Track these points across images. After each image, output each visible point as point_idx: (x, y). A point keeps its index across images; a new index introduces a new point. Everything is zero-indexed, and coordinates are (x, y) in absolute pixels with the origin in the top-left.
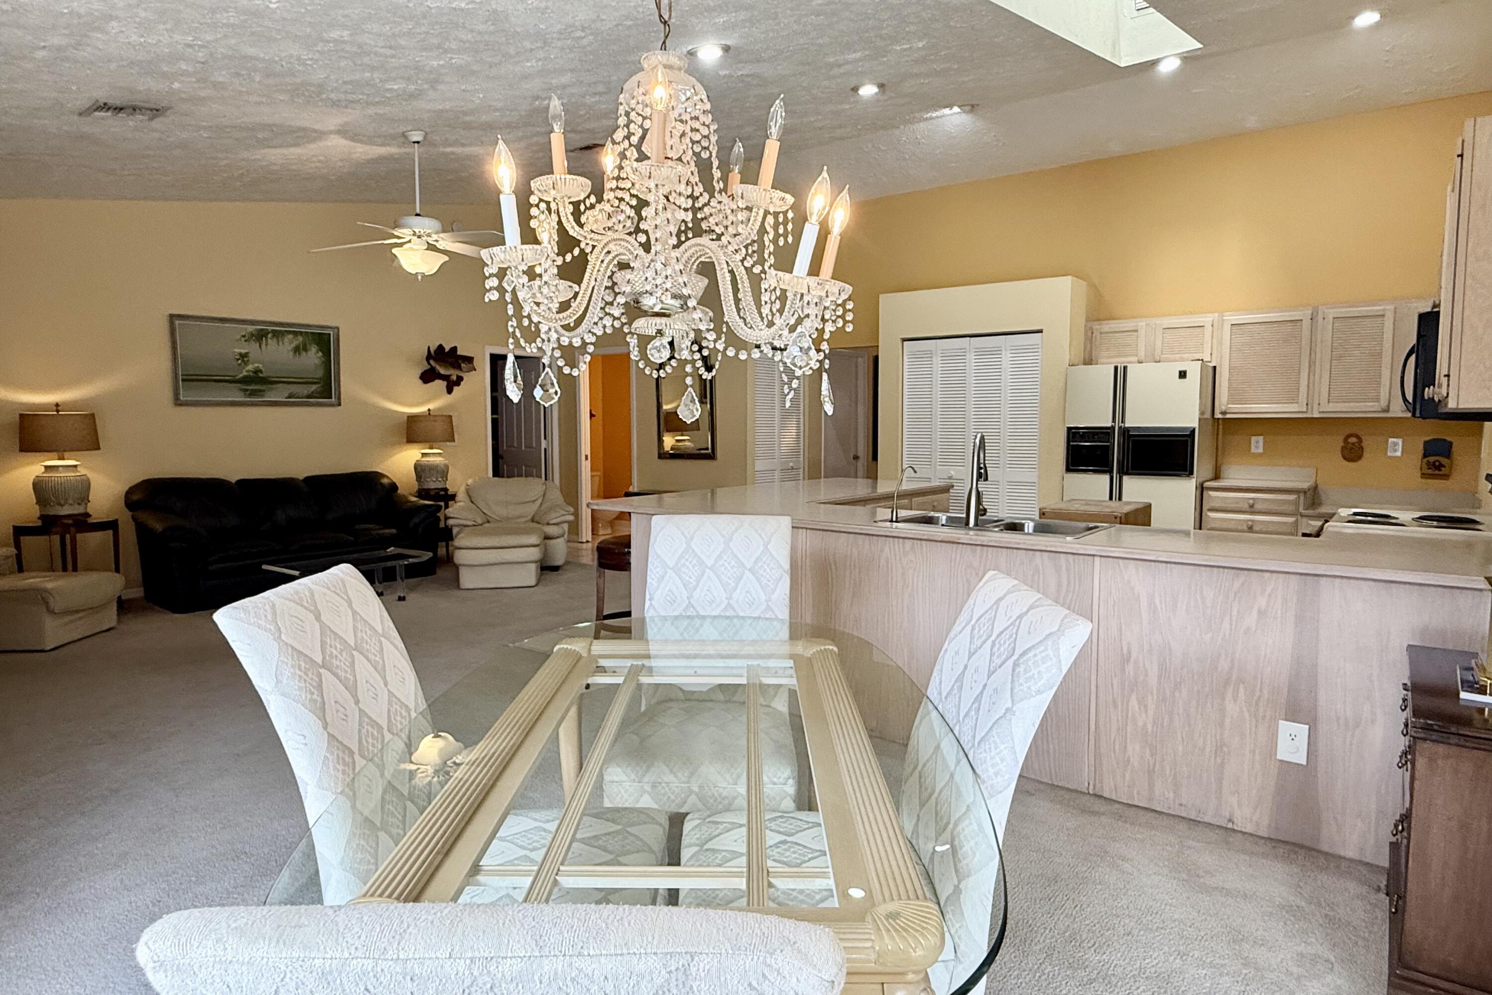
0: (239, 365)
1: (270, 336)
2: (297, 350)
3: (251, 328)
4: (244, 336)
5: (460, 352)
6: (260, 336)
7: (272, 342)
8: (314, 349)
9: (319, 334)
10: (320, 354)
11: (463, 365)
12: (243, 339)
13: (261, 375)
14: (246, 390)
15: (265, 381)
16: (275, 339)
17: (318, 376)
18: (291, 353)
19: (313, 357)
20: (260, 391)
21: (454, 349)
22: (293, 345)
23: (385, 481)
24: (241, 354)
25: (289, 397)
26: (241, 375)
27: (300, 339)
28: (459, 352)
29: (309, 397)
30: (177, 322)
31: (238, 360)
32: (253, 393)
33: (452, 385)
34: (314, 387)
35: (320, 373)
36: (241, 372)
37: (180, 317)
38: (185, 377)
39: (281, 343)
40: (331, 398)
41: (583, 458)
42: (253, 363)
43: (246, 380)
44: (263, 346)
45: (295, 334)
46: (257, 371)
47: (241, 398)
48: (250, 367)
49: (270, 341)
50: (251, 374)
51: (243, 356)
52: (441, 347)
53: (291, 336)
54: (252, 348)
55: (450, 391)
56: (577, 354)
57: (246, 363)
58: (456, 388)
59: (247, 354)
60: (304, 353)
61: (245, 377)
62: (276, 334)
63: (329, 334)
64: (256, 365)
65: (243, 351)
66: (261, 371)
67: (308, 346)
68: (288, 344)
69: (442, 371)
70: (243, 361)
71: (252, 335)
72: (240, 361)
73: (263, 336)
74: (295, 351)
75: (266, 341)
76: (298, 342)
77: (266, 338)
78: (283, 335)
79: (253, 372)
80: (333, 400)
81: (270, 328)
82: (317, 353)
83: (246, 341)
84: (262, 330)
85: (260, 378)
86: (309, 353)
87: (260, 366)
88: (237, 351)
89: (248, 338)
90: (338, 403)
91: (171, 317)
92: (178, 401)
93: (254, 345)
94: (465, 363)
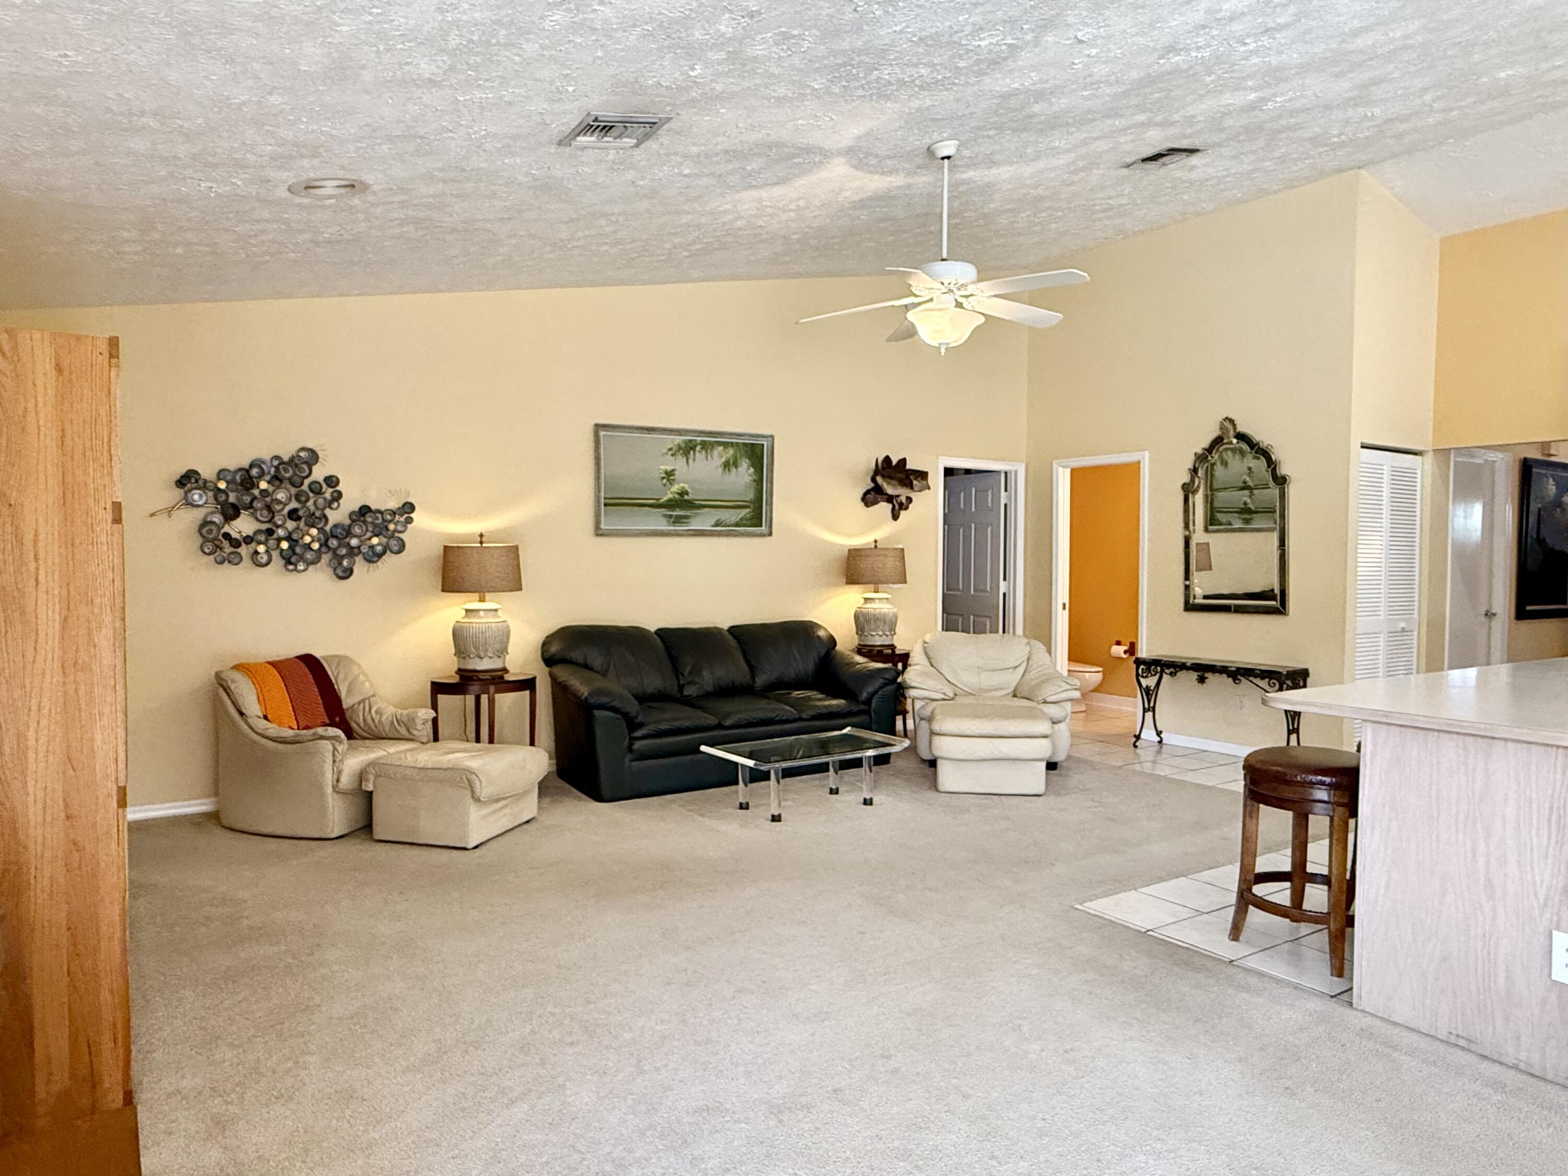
0: (665, 485)
1: (698, 448)
2: (727, 465)
3: (679, 439)
4: (670, 449)
6: (687, 449)
7: (700, 455)
8: (745, 464)
9: (752, 444)
10: (752, 470)
11: (915, 482)
12: (670, 453)
13: (686, 497)
14: (671, 516)
16: (704, 452)
17: (748, 499)
18: (720, 470)
19: (744, 473)
20: (687, 517)
21: (903, 462)
22: (723, 460)
23: (821, 633)
24: (666, 472)
25: (716, 525)
26: (666, 498)
27: (731, 451)
28: (909, 466)
29: (737, 525)
30: (602, 433)
31: (663, 478)
32: (678, 520)
33: (898, 507)
34: (743, 513)
35: (750, 496)
36: (666, 494)
37: (605, 427)
38: (608, 501)
39: (709, 458)
40: (761, 526)
41: (1060, 607)
42: (678, 483)
43: (671, 505)
44: (691, 461)
45: (725, 445)
46: (683, 493)
47: (664, 526)
48: (676, 488)
49: (697, 454)
50: (676, 496)
51: (669, 474)
52: (887, 459)
53: (721, 448)
54: (678, 464)
56: (1055, 465)
57: (671, 482)
58: (903, 513)
59: (673, 470)
60: (734, 469)
61: (670, 500)
62: (704, 446)
63: (763, 445)
64: (682, 485)
65: (669, 468)
66: (687, 493)
67: (739, 461)
68: (719, 456)
69: (890, 490)
70: (668, 480)
71: (680, 448)
72: (665, 481)
73: (691, 448)
74: (725, 467)
75: (694, 454)
76: (728, 455)
77: (694, 451)
78: (713, 447)
79: (678, 494)
80: (764, 528)
81: (699, 439)
82: (749, 468)
83: (672, 455)
84: (691, 441)
85: (685, 501)
86: (740, 469)
87: (686, 486)
88: (663, 467)
89: (673, 452)
90: (769, 533)
91: (596, 427)
92: (598, 530)
93: (681, 460)
94: (916, 479)
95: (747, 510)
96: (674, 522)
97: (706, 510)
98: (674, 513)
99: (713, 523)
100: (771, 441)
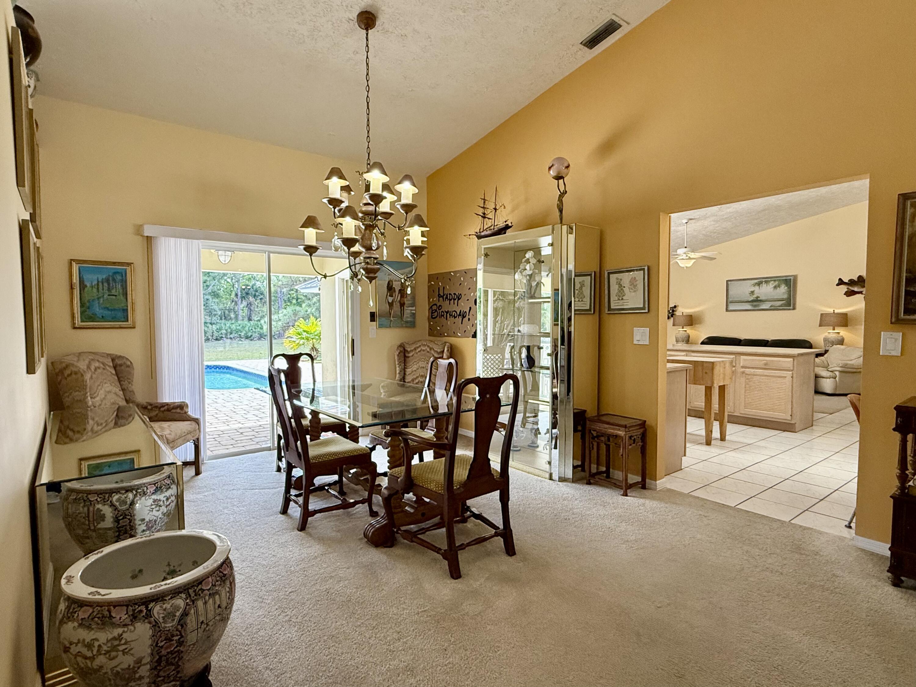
0: (751, 295)
1: (764, 283)
2: (775, 287)
3: (756, 281)
4: (753, 285)
6: (759, 284)
7: (764, 285)
8: (783, 286)
9: (787, 279)
10: (786, 288)
14: (753, 305)
15: (761, 301)
16: (766, 284)
17: (784, 298)
18: (772, 289)
19: (783, 289)
20: (759, 305)
22: (774, 285)
25: (771, 307)
27: (777, 283)
29: (779, 306)
30: (729, 283)
31: (750, 293)
32: (755, 306)
34: (782, 302)
35: (785, 296)
36: (751, 298)
37: (731, 281)
38: (730, 302)
39: (768, 285)
43: (752, 301)
44: (761, 287)
45: (775, 281)
46: (758, 297)
47: (750, 308)
48: (755, 296)
50: (755, 299)
51: (752, 292)
52: (860, 277)
53: (772, 282)
54: (756, 289)
57: (753, 295)
59: (754, 291)
60: (778, 288)
62: (766, 282)
63: (791, 279)
65: (752, 290)
66: (759, 297)
67: (781, 285)
68: (772, 285)
71: (757, 284)
77: (762, 284)
78: (769, 282)
80: (791, 307)
81: (764, 280)
84: (761, 281)
85: (758, 300)
86: (781, 288)
87: (758, 295)
88: (750, 290)
89: (755, 285)
90: (794, 309)
91: (727, 281)
92: (727, 310)
93: (757, 287)
95: (784, 301)
97: (766, 302)
99: (769, 306)
100: (795, 277)
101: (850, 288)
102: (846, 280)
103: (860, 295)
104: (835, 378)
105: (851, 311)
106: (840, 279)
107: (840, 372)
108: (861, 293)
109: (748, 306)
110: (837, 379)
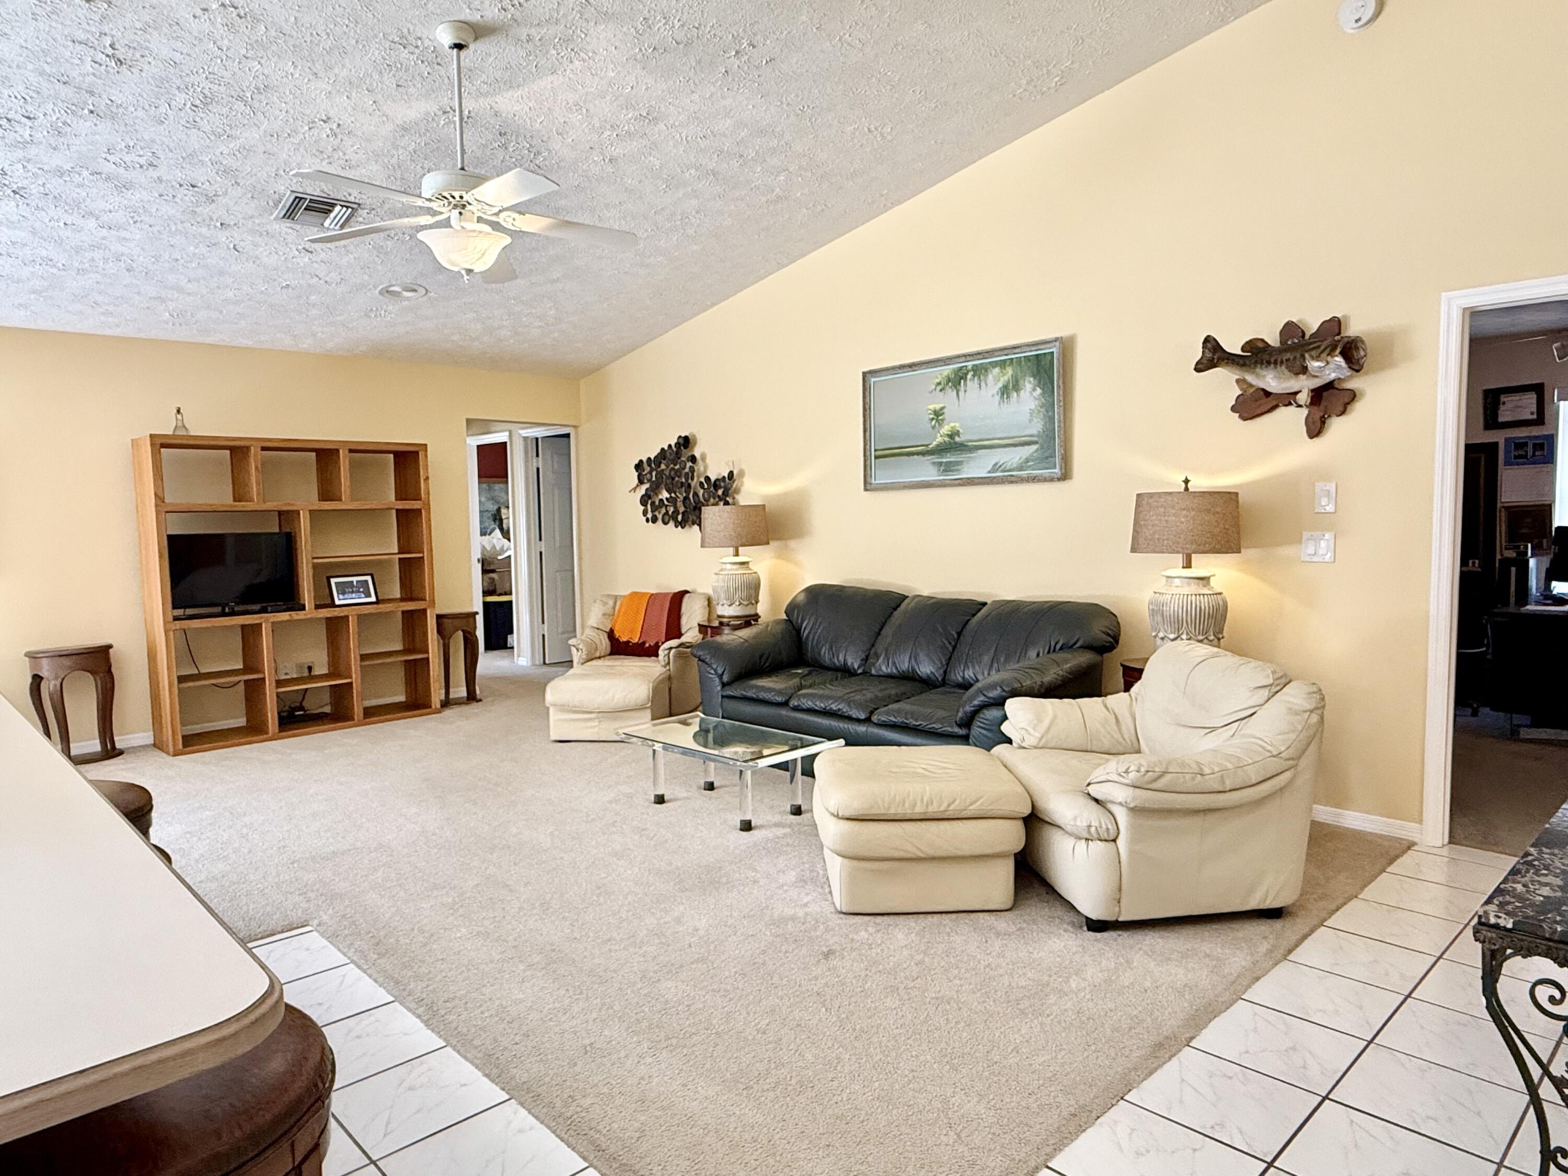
0: (933, 427)
1: (969, 376)
2: (1005, 391)
3: (947, 370)
4: (939, 384)
5: (1352, 330)
6: (957, 380)
7: (971, 384)
8: (1029, 384)
10: (1039, 391)
12: (939, 388)
13: (957, 439)
14: (941, 464)
15: (963, 446)
17: (1035, 432)
18: (997, 398)
22: (1000, 385)
24: (936, 412)
25: (992, 471)
26: (935, 443)
27: (1010, 371)
29: (1020, 468)
30: (873, 380)
31: (933, 419)
32: (948, 468)
35: (1036, 427)
36: (936, 438)
37: (874, 373)
38: (877, 454)
39: (983, 384)
40: (1055, 467)
42: (951, 422)
43: (941, 450)
44: (961, 393)
45: (1002, 364)
46: (954, 433)
48: (946, 429)
49: (968, 382)
50: (947, 439)
51: (938, 414)
52: (1290, 329)
53: (997, 370)
54: (947, 400)
55: (1316, 429)
57: (940, 423)
58: (1337, 425)
59: (942, 408)
60: (1015, 395)
61: (940, 445)
62: (977, 371)
63: (1053, 354)
64: (952, 424)
65: (938, 407)
66: (958, 433)
67: (1019, 381)
68: (996, 379)
70: (937, 420)
71: (949, 380)
72: (934, 422)
73: (961, 378)
74: (1003, 394)
75: (965, 384)
76: (1006, 378)
77: (966, 380)
78: (986, 371)
79: (948, 435)
80: (1059, 470)
81: (970, 364)
82: (1034, 390)
83: (941, 390)
84: (961, 368)
85: (956, 443)
86: (1022, 392)
87: (956, 425)
88: (931, 407)
89: (942, 387)
90: (1065, 476)
91: (864, 374)
92: (867, 486)
93: (952, 393)
94: (1317, 358)
95: (1034, 447)
96: (945, 471)
97: (980, 452)
98: (944, 460)
99: (989, 468)
100: (1067, 346)
101: (1250, 378)
102: (1233, 346)
103: (1292, 409)
104: (1114, 841)
105: (1248, 485)
106: (1211, 344)
107: (1136, 811)
108: (1289, 399)
109: (926, 470)
110: (1121, 842)
